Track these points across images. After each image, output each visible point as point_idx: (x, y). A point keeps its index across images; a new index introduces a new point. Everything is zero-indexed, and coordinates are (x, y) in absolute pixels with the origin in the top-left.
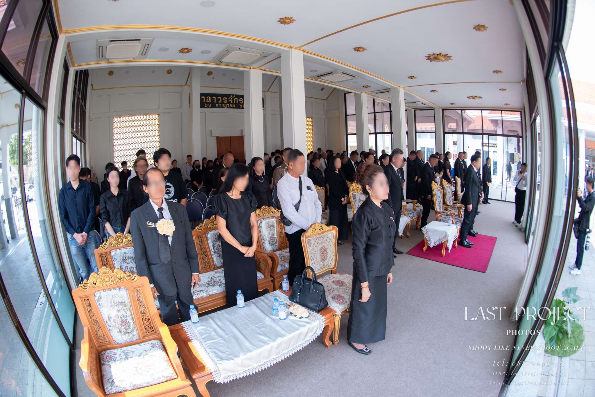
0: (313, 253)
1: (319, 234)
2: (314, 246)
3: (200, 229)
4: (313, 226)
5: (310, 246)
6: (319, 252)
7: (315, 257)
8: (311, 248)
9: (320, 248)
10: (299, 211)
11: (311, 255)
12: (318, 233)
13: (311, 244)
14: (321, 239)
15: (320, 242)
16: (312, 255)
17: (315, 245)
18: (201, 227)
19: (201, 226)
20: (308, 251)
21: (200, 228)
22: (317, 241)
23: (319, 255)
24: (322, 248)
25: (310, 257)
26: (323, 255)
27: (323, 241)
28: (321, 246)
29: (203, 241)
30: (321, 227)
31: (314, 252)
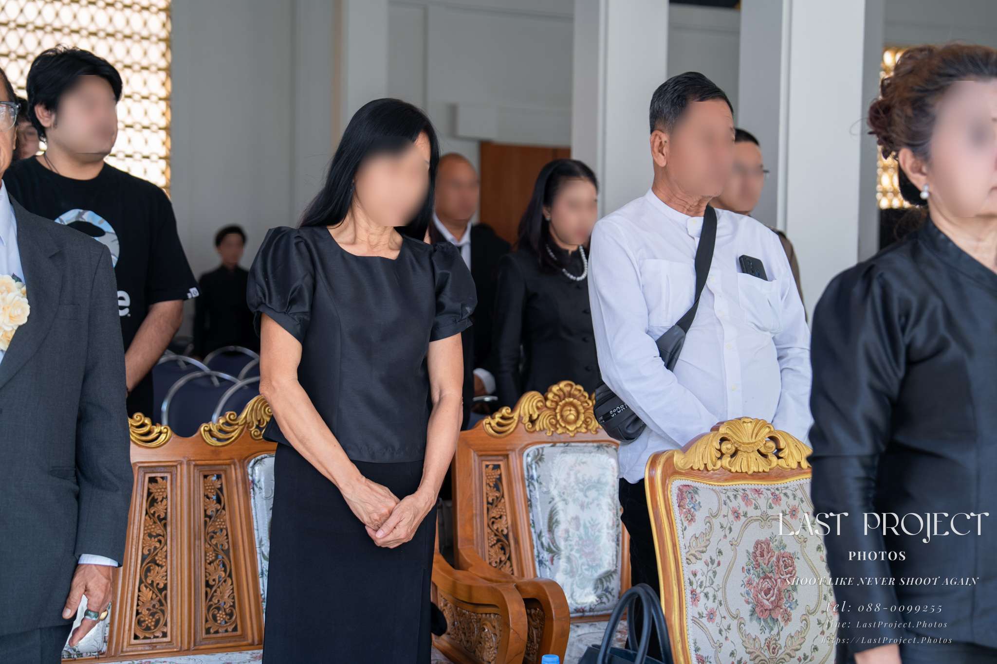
0: (705, 557)
1: (756, 476)
2: (716, 522)
3: (221, 436)
4: (723, 430)
5: (692, 520)
6: (743, 560)
7: (718, 581)
8: (695, 529)
9: (748, 544)
10: (679, 365)
11: (693, 567)
12: (754, 468)
13: (697, 506)
14: (762, 502)
15: (752, 512)
16: (699, 566)
17: (725, 522)
18: (228, 429)
19: (227, 423)
20: (681, 542)
21: (221, 430)
22: (738, 503)
23: (738, 578)
24: (761, 549)
25: (686, 574)
26: (767, 584)
27: (770, 512)
28: (756, 533)
29: (225, 498)
30: (772, 444)
31: (711, 552)
